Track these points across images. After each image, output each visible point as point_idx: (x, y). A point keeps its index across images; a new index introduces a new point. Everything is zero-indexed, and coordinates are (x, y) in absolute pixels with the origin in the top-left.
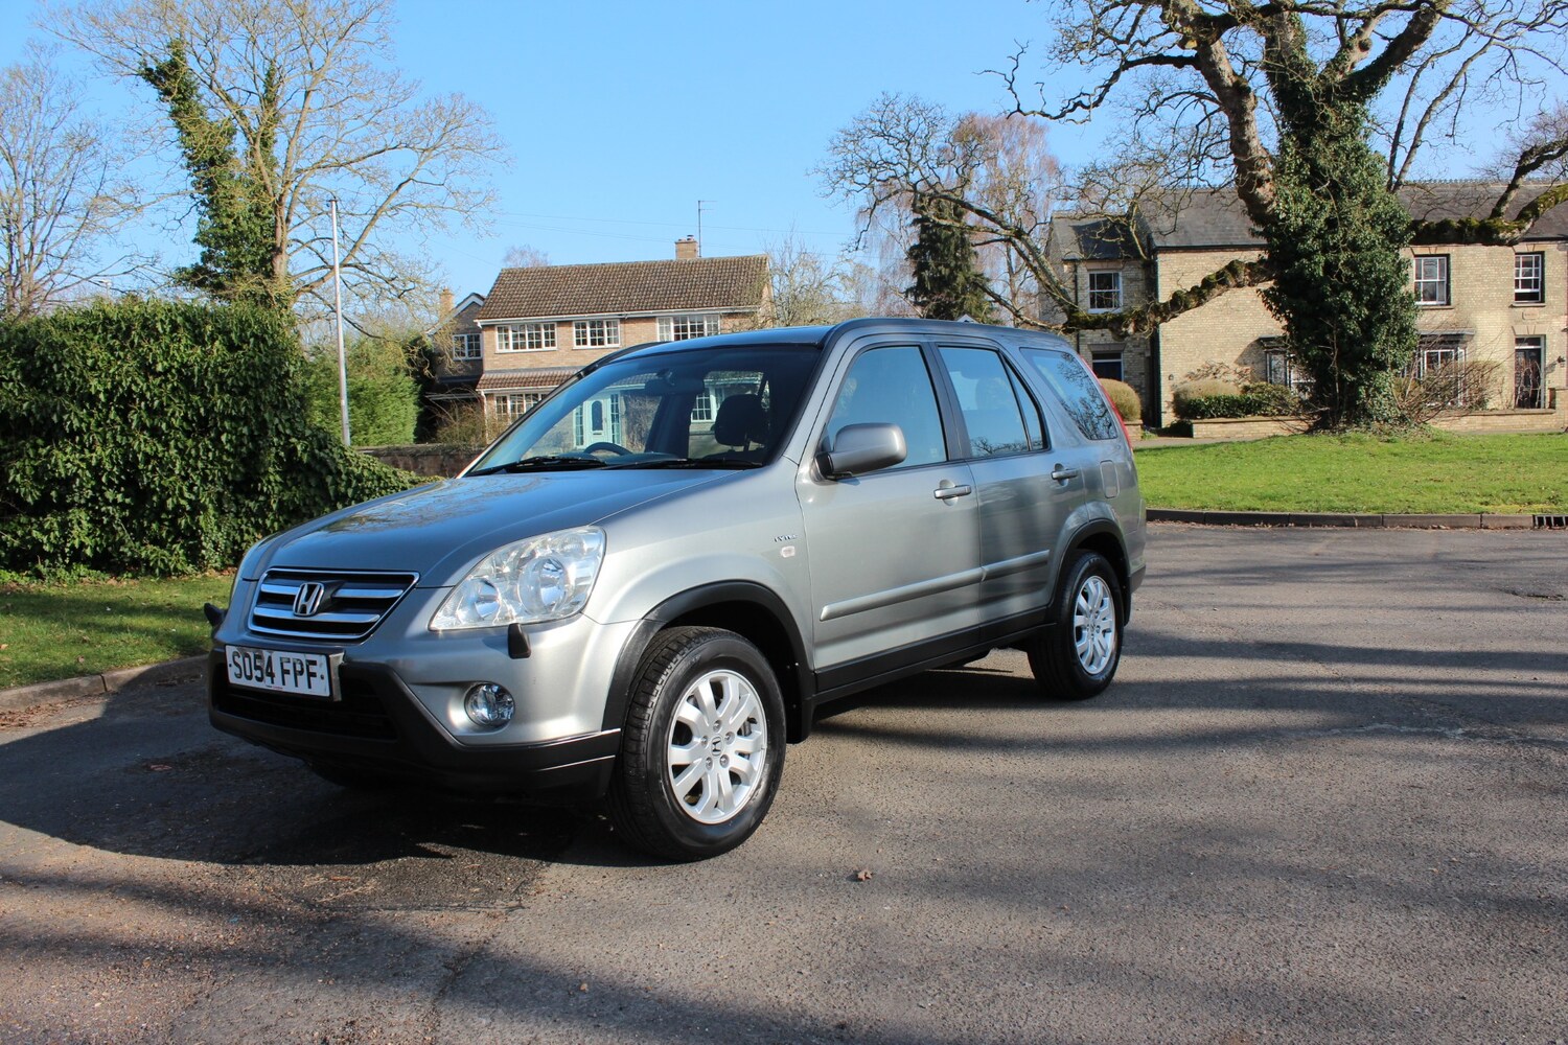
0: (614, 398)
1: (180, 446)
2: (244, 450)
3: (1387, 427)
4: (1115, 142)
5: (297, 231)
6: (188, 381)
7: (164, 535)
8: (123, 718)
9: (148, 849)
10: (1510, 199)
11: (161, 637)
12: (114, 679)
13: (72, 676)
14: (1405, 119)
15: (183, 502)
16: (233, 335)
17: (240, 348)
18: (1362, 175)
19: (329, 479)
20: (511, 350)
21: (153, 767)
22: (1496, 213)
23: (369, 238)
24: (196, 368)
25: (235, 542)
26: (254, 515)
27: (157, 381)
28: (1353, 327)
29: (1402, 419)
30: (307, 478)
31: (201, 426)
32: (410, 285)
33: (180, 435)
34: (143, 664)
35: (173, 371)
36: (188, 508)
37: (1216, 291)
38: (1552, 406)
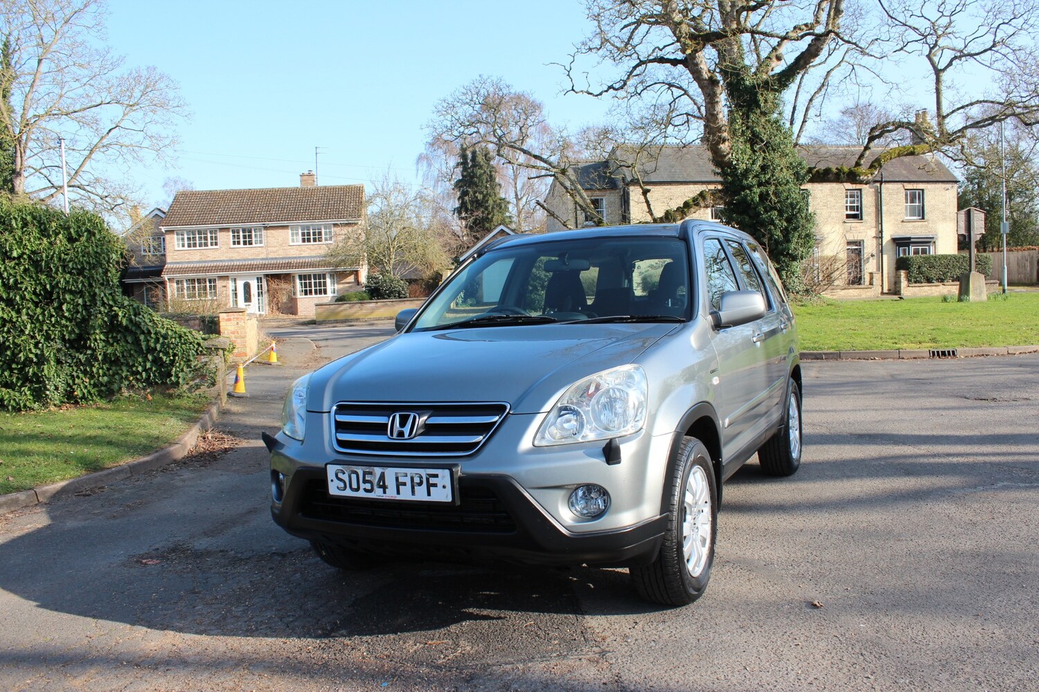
0: (259, 279)
1: (31, 313)
2: (79, 316)
3: (799, 297)
5: (31, 160)
6: (36, 264)
7: (14, 380)
8: (70, 524)
10: (865, 156)
11: (67, 460)
12: (44, 493)
13: (11, 492)
14: (798, 104)
15: (31, 356)
16: (72, 230)
17: (76, 240)
18: (780, 138)
19: (142, 337)
20: (186, 248)
21: (144, 561)
22: (858, 164)
23: (86, 167)
24: (44, 255)
25: (69, 385)
26: (83, 365)
27: (12, 264)
28: (778, 234)
29: (807, 291)
30: (125, 337)
31: (46, 297)
32: (120, 201)
33: (30, 305)
34: (62, 480)
35: (25, 256)
36: (35, 360)
37: (692, 210)
38: (871, 284)
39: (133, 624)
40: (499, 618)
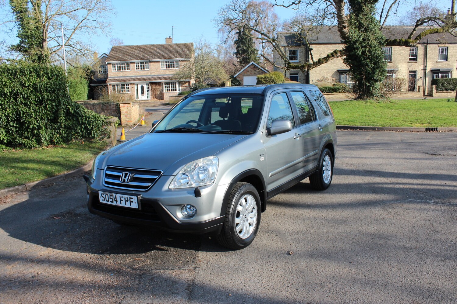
0: (147, 85)
1: (34, 109)
2: (54, 110)
3: (378, 98)
4: (300, 13)
5: (50, 34)
6: (36, 89)
7: (29, 136)
8: (36, 200)
9: (69, 248)
10: (413, 34)
11: (40, 172)
12: (29, 186)
13: (16, 186)
14: (384, 9)
15: (35, 126)
16: (49, 75)
17: (51, 79)
18: (373, 26)
19: (80, 118)
20: (116, 71)
21: (55, 217)
22: (409, 38)
23: (73, 37)
24: (38, 85)
25: (51, 137)
26: (56, 129)
27: (26, 89)
28: (369, 70)
29: (382, 96)
30: (73, 118)
31: (40, 103)
32: (87, 52)
33: (34, 106)
34: (37, 181)
35: (31, 86)
36: (37, 128)
37: (331, 58)
38: (419, 91)
39: (38, 244)
40: (167, 250)
